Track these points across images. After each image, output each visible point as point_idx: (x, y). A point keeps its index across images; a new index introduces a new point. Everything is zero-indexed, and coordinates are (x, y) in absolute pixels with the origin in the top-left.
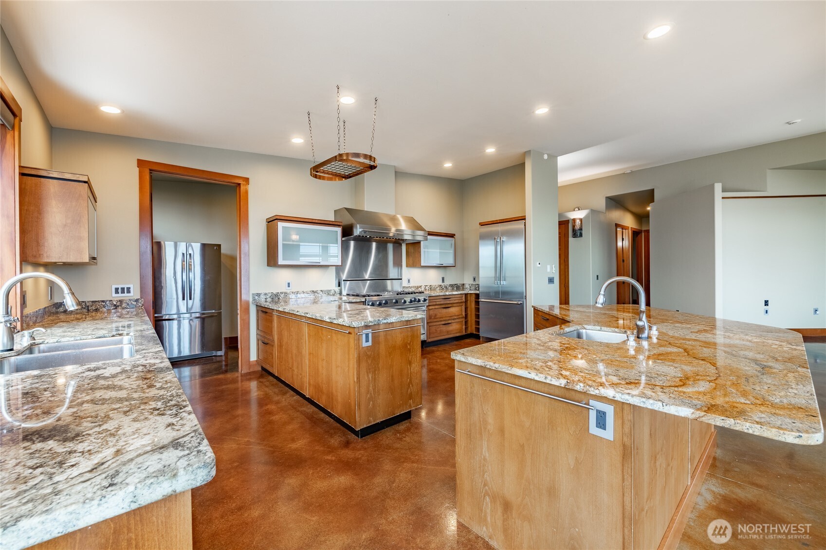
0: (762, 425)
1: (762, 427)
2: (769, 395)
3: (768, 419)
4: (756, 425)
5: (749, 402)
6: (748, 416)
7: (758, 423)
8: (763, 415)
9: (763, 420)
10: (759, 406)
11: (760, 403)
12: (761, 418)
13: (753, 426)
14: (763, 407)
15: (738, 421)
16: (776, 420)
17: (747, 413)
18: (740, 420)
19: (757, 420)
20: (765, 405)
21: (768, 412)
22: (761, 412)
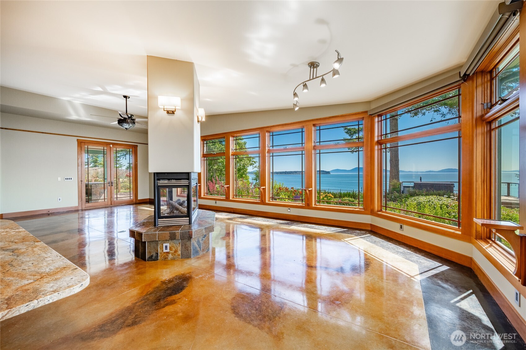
0: (58, 291)
1: (59, 292)
2: (39, 269)
3: (57, 285)
4: (55, 294)
5: (32, 281)
6: (43, 291)
7: (54, 291)
8: (52, 285)
9: (55, 288)
10: (41, 280)
11: (39, 277)
12: (52, 287)
13: (52, 296)
14: (45, 279)
15: (40, 299)
16: (61, 283)
17: (40, 289)
18: (41, 297)
19: (52, 290)
20: (45, 277)
21: (51, 281)
22: (47, 283)
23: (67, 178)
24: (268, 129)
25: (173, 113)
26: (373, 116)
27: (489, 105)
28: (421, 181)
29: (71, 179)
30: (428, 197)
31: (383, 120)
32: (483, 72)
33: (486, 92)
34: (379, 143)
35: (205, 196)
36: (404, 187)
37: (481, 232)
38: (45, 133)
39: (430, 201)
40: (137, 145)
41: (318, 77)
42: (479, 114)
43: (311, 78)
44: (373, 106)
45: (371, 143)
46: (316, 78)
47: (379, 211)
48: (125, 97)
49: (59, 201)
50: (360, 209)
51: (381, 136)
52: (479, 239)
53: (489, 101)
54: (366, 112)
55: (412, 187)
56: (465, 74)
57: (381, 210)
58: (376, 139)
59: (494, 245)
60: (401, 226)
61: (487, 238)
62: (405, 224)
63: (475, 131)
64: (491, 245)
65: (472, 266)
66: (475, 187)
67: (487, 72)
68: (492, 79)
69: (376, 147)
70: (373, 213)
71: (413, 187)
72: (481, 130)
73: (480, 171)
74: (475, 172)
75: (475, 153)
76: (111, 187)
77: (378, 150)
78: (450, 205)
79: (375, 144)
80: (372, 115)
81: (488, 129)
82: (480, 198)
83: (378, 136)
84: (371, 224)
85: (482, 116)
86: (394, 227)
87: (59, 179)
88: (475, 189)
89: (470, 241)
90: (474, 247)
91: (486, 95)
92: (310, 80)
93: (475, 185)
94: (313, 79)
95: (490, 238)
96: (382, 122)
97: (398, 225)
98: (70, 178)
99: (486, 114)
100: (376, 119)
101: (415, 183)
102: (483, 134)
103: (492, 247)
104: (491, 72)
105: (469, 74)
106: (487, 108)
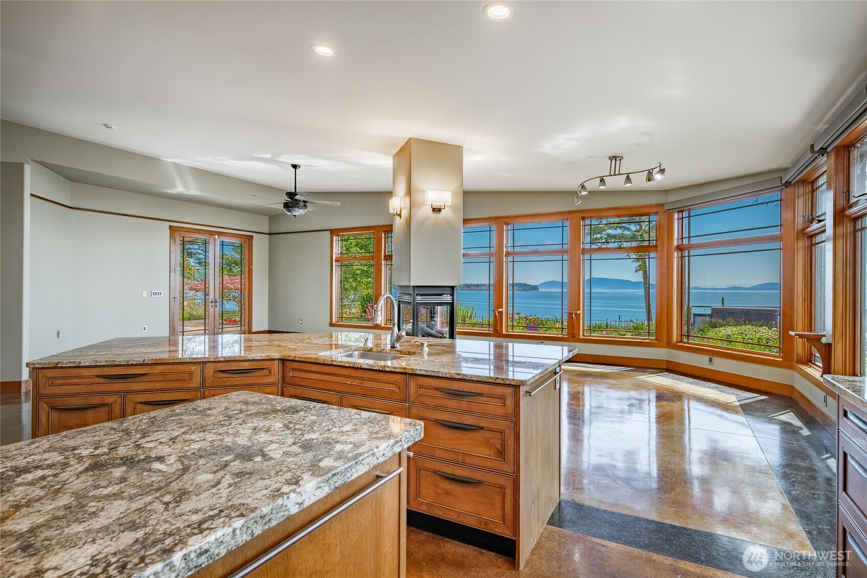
23: (155, 292)
24: (506, 220)
25: (440, 210)
26: (671, 211)
27: (810, 217)
28: (723, 306)
29: (161, 295)
30: (739, 328)
31: (685, 217)
32: (803, 182)
33: (807, 204)
34: (680, 248)
35: (386, 324)
36: (695, 315)
37: (801, 355)
38: (128, 215)
39: (742, 333)
40: (253, 236)
41: (622, 174)
42: (800, 227)
43: (612, 173)
44: (672, 198)
45: (668, 248)
46: (619, 174)
47: (679, 342)
48: (295, 167)
49: (143, 331)
50: (651, 340)
51: (682, 238)
52: (800, 363)
53: (810, 213)
54: (663, 205)
55: (709, 315)
56: (787, 182)
57: (681, 340)
58: (675, 243)
59: (813, 366)
60: (711, 358)
61: (807, 361)
62: (716, 356)
63: (796, 244)
64: (811, 366)
65: (793, 395)
66: (796, 306)
67: (809, 183)
68: (813, 191)
69: (676, 254)
70: (670, 345)
71: (711, 316)
72: (802, 244)
73: (801, 289)
74: (796, 290)
75: (796, 269)
76: (215, 310)
77: (678, 257)
78: (771, 337)
79: (673, 251)
80: (669, 210)
81: (809, 243)
82: (801, 318)
83: (678, 239)
84: (667, 361)
85: (804, 229)
86: (700, 361)
87: (145, 294)
88: (796, 308)
89: (791, 368)
90: (795, 373)
91: (807, 206)
92: (610, 175)
93: (796, 304)
94: (615, 175)
95: (811, 362)
96: (684, 219)
97: (707, 358)
98: (159, 292)
99: (808, 228)
100: (676, 216)
101: (713, 309)
102: (804, 249)
103: (811, 368)
104: (813, 182)
105: (791, 182)
106: (808, 221)
